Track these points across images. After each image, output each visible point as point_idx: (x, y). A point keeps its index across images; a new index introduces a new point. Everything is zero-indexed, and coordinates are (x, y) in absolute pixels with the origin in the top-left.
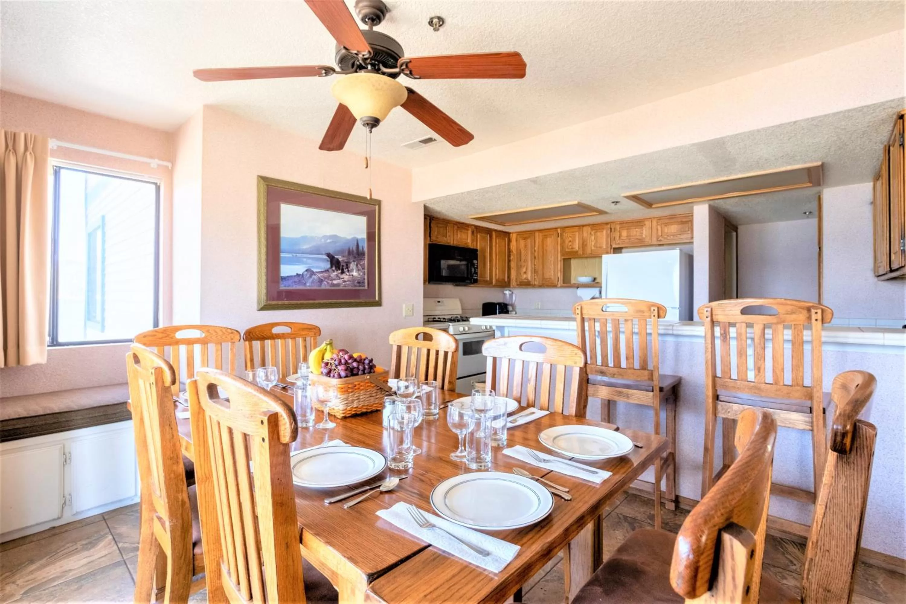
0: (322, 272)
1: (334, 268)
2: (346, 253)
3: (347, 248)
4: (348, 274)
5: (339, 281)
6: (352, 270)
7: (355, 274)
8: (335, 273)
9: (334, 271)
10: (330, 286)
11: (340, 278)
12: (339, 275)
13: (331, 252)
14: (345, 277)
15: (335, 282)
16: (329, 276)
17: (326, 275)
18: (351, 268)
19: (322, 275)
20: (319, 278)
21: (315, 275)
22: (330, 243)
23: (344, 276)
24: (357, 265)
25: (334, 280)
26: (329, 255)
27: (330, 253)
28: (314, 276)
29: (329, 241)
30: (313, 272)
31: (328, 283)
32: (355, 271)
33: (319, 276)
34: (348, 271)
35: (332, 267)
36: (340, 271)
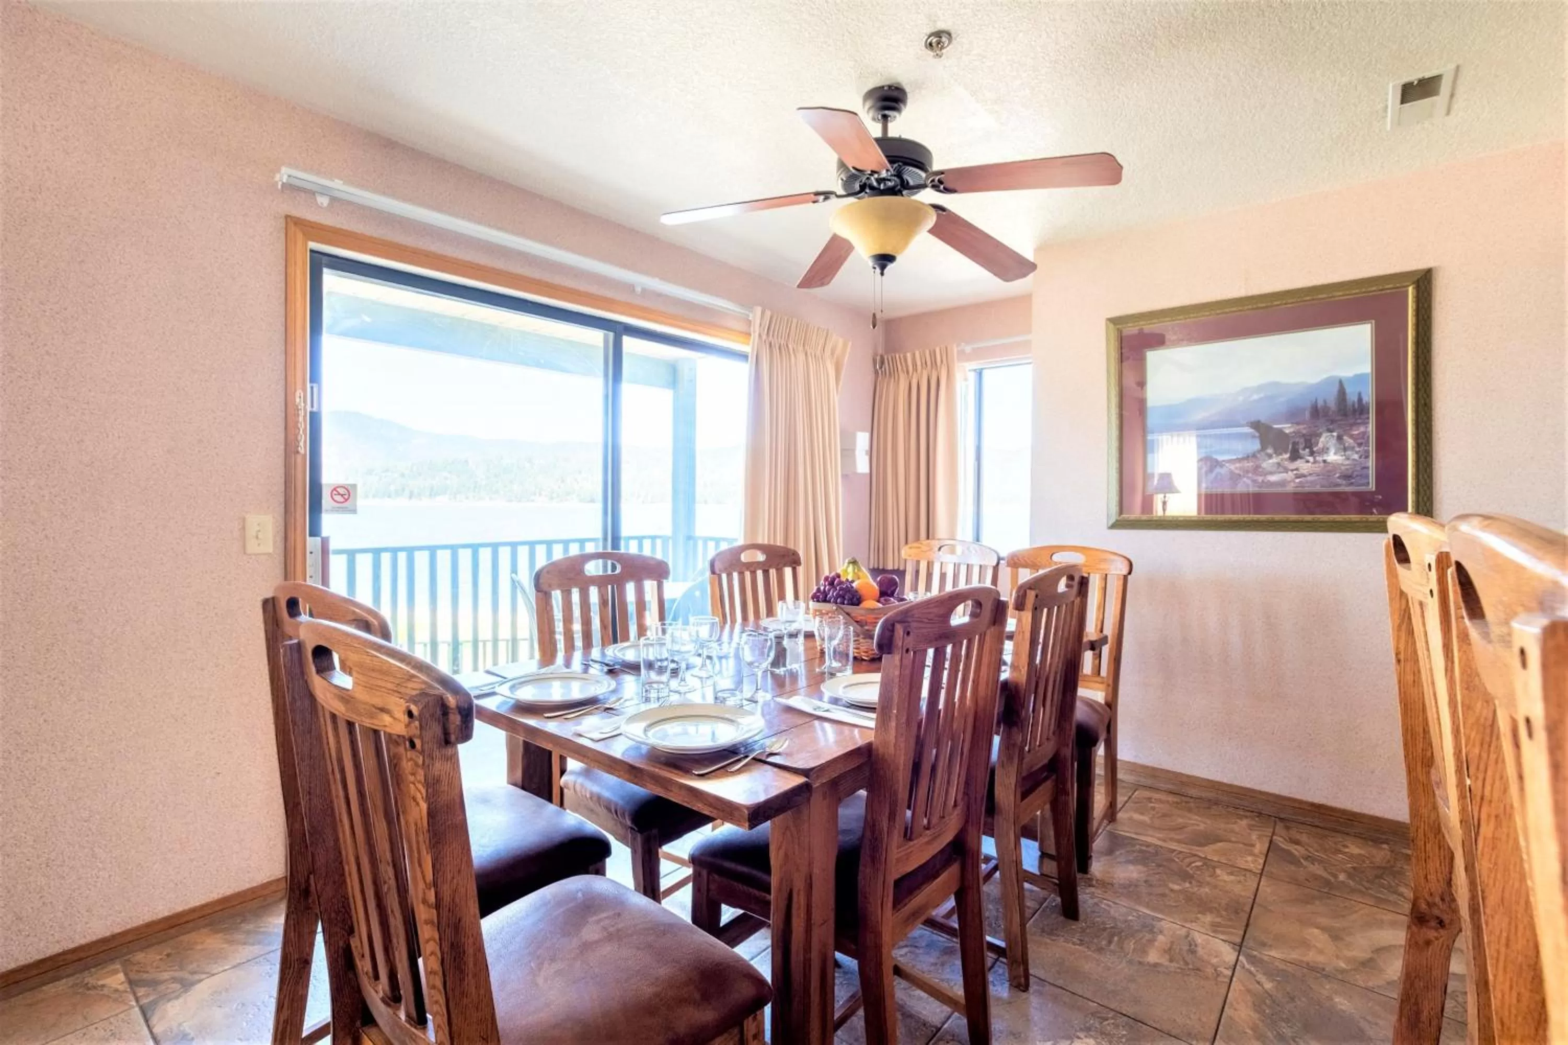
0: (1239, 460)
1: (1270, 451)
2: (1307, 415)
3: (1308, 405)
4: (1311, 459)
5: (1285, 474)
6: (1325, 450)
7: (1333, 457)
8: (1275, 460)
9: (1270, 456)
10: (1260, 487)
11: (1286, 470)
12: (1286, 463)
13: (1263, 419)
14: (1303, 466)
15: (1273, 478)
16: (1258, 467)
17: (1249, 465)
18: (1320, 445)
19: (1238, 465)
20: (1231, 472)
21: (1222, 466)
22: (1261, 399)
23: (1299, 463)
24: (1340, 438)
25: (1271, 473)
26: (1256, 425)
27: (1259, 422)
28: (1218, 470)
29: (1255, 397)
30: (1217, 461)
31: (1254, 481)
32: (1332, 451)
33: (1232, 467)
34: (1312, 453)
35: (1263, 448)
36: (1287, 456)
